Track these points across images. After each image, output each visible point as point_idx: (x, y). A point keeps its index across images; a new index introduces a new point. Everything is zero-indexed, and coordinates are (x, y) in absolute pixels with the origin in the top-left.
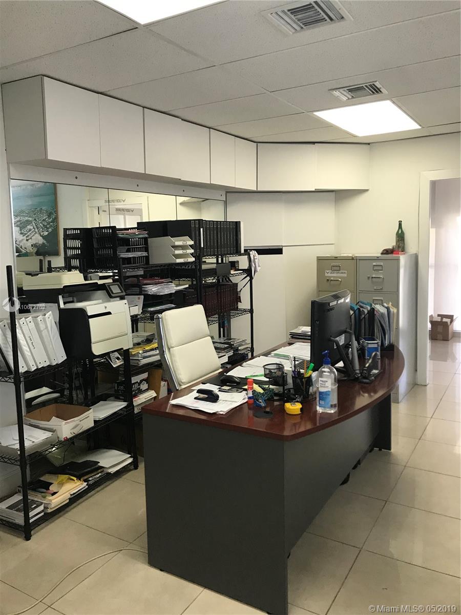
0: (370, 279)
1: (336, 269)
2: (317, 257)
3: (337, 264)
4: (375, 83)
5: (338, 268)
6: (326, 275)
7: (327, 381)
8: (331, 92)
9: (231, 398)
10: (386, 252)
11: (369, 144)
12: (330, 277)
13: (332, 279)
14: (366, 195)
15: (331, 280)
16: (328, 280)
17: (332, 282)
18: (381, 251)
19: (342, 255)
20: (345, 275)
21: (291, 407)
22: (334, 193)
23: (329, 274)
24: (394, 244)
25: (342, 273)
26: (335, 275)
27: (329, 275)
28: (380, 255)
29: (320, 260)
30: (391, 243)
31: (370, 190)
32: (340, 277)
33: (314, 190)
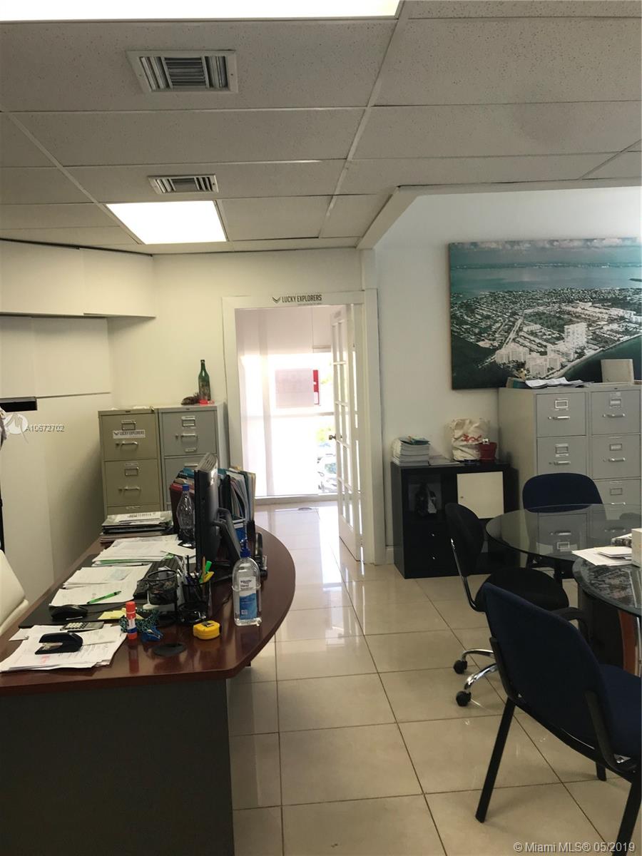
0: (179, 438)
1: (131, 427)
2: (99, 412)
3: (130, 421)
4: (211, 177)
5: (132, 427)
6: (115, 437)
7: (250, 581)
8: (149, 179)
9: (100, 638)
10: (190, 401)
11: (151, 255)
12: (122, 439)
13: (124, 442)
14: (151, 324)
15: (123, 444)
16: (118, 445)
17: (124, 447)
18: (181, 400)
19: (135, 408)
20: (143, 436)
21: (207, 629)
22: (105, 320)
23: (118, 436)
24: (197, 390)
25: (138, 433)
26: (128, 436)
27: (120, 437)
28: (180, 406)
29: (103, 416)
30: (193, 390)
31: (158, 317)
32: (136, 440)
33: (82, 315)
